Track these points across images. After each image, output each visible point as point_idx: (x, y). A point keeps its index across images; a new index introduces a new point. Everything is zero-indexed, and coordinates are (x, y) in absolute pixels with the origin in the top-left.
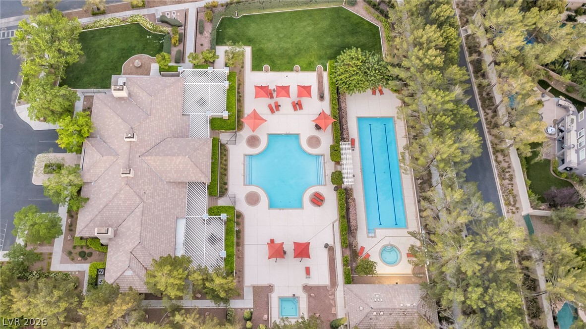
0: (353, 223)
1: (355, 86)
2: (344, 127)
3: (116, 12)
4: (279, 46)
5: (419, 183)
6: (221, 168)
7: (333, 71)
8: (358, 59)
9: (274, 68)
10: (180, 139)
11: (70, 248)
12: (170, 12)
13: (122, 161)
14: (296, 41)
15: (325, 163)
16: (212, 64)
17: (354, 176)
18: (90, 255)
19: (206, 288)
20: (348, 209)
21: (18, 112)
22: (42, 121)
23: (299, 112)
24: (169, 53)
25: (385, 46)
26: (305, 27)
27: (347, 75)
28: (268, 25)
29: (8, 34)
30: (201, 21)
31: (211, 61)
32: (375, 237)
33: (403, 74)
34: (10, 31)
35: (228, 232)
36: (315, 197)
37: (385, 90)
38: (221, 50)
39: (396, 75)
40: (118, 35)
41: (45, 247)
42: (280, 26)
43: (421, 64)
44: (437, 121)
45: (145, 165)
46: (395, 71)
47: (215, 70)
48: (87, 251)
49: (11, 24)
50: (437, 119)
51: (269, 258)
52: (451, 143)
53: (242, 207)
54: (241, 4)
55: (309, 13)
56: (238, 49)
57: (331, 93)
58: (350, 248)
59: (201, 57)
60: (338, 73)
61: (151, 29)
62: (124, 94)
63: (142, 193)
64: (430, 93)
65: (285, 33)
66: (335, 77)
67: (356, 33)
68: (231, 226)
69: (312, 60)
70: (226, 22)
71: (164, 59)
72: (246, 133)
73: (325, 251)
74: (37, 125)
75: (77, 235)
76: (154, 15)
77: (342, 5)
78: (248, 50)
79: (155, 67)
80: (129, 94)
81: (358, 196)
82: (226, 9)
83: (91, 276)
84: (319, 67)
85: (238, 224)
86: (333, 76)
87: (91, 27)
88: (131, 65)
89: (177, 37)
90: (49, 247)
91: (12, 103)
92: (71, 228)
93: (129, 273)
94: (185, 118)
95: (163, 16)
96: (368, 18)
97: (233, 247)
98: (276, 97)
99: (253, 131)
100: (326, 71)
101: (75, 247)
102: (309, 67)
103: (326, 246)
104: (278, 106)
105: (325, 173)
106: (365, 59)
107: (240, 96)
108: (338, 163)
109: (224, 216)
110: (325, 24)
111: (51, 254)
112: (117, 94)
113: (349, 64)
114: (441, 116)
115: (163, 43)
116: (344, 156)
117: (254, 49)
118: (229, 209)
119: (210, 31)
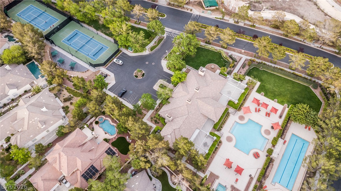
0: (267, 173)
1: (298, 120)
2: (284, 134)
3: (215, 46)
4: (272, 88)
5: (307, 176)
6: (223, 121)
7: (291, 109)
8: (306, 110)
9: (266, 95)
10: (214, 101)
11: (153, 117)
12: (235, 55)
13: (189, 96)
14: (281, 90)
15: (267, 143)
16: (241, 81)
17: (278, 154)
18: (158, 123)
19: (194, 158)
20: (268, 167)
21: (162, 62)
22: (168, 69)
23: (267, 117)
24: (227, 68)
25: (321, 111)
26: (288, 86)
27: (297, 113)
28: (272, 78)
29: (173, 36)
30: (245, 64)
31: (242, 79)
32: (274, 186)
33: (324, 126)
34: (174, 35)
35: (213, 145)
36: (256, 154)
37: (312, 129)
38: (247, 78)
39: (320, 125)
40: (211, 54)
41: (145, 112)
42: (277, 81)
43: (334, 125)
44: (330, 152)
45: (196, 102)
46: (321, 123)
47: (241, 83)
48: (158, 121)
49: (176, 33)
50: (330, 150)
51: (224, 165)
52: (332, 164)
53: (223, 140)
54: (265, 65)
55: (293, 83)
56: (255, 81)
57: (286, 118)
58: (260, 183)
59: (239, 76)
60: (293, 111)
61: (224, 57)
62: (202, 74)
63: (190, 111)
64: (333, 138)
65: (278, 85)
66: (291, 112)
67: (311, 100)
68: (215, 143)
69: (285, 101)
70: (255, 69)
71: (224, 69)
72: (240, 113)
73: (249, 178)
74: (166, 70)
75: (159, 113)
76: (228, 53)
77: (310, 86)
78: (258, 84)
79: (218, 71)
80: (204, 75)
81: (276, 164)
82: (258, 64)
83: (154, 130)
84: (286, 105)
85: (218, 145)
86: (291, 111)
87: (203, 47)
88: (210, 66)
89: (233, 65)
90: (146, 112)
91: (162, 58)
92: (157, 110)
93: (169, 136)
94: (220, 94)
95: (231, 55)
96: (319, 97)
97: (212, 152)
98: (261, 106)
99: (244, 114)
100: (288, 108)
101: (155, 117)
102: (282, 103)
103: (250, 176)
104: (259, 110)
105: (266, 147)
106: (309, 111)
107: (246, 99)
108: (274, 146)
109: (215, 138)
110: (298, 90)
111: (145, 115)
112: (200, 73)
113: (300, 110)
114: (333, 150)
115: (226, 64)
116: (278, 144)
117: (261, 84)
118: (219, 137)
119: (247, 69)
